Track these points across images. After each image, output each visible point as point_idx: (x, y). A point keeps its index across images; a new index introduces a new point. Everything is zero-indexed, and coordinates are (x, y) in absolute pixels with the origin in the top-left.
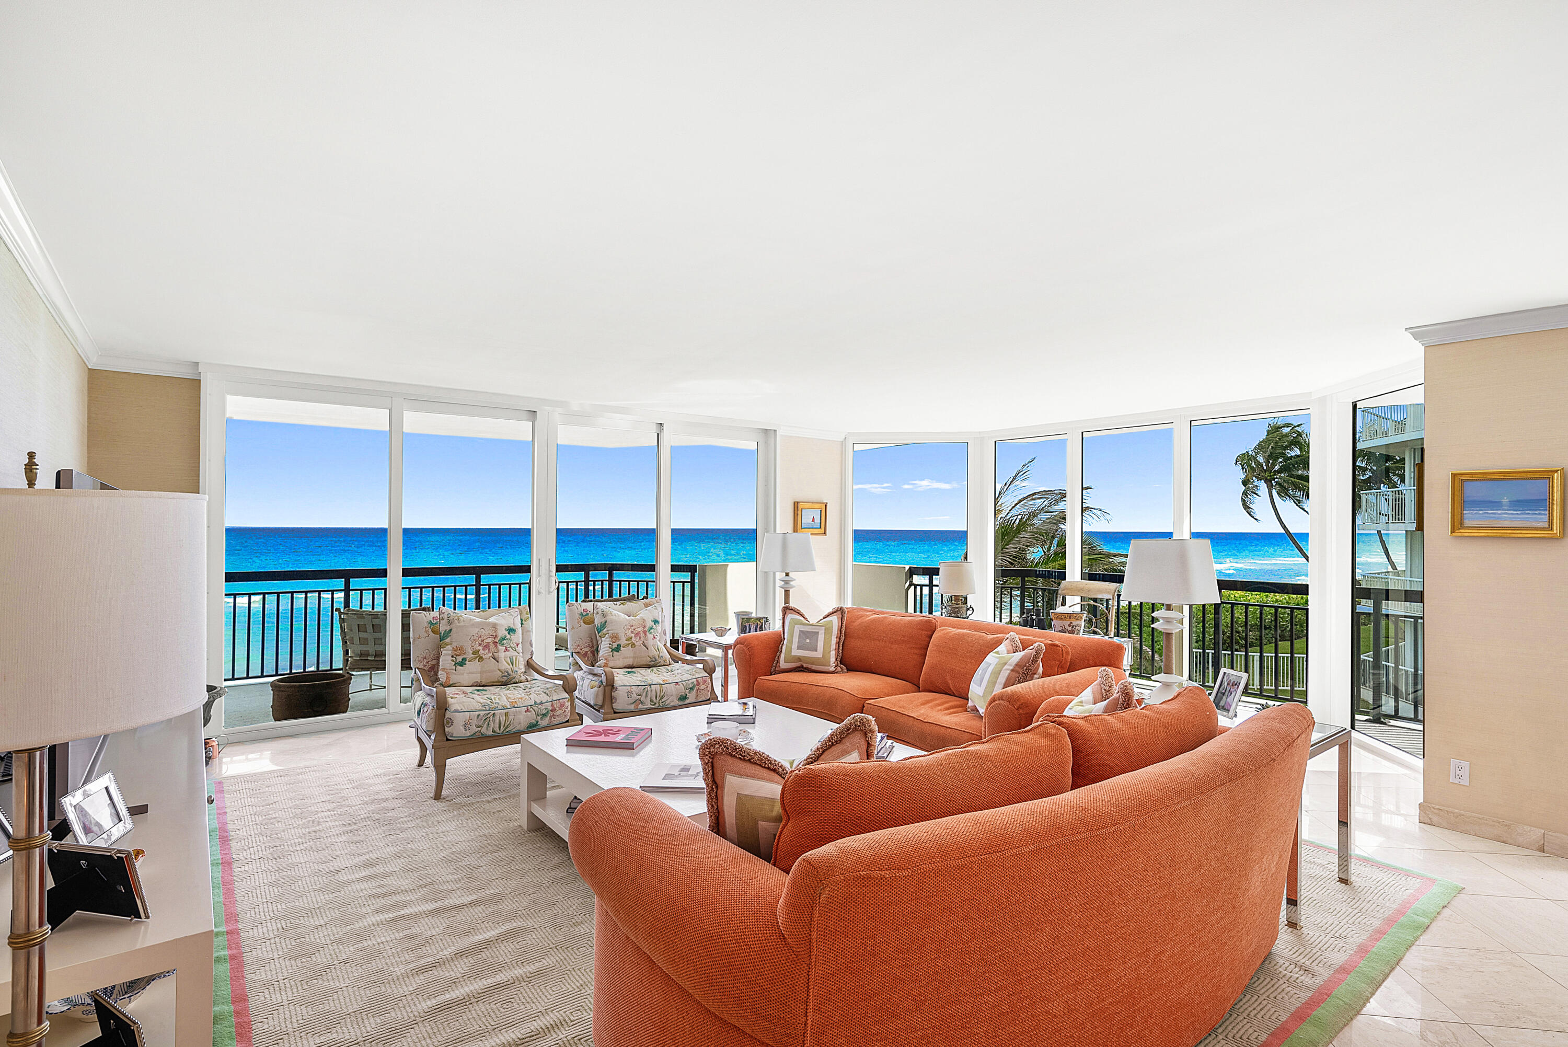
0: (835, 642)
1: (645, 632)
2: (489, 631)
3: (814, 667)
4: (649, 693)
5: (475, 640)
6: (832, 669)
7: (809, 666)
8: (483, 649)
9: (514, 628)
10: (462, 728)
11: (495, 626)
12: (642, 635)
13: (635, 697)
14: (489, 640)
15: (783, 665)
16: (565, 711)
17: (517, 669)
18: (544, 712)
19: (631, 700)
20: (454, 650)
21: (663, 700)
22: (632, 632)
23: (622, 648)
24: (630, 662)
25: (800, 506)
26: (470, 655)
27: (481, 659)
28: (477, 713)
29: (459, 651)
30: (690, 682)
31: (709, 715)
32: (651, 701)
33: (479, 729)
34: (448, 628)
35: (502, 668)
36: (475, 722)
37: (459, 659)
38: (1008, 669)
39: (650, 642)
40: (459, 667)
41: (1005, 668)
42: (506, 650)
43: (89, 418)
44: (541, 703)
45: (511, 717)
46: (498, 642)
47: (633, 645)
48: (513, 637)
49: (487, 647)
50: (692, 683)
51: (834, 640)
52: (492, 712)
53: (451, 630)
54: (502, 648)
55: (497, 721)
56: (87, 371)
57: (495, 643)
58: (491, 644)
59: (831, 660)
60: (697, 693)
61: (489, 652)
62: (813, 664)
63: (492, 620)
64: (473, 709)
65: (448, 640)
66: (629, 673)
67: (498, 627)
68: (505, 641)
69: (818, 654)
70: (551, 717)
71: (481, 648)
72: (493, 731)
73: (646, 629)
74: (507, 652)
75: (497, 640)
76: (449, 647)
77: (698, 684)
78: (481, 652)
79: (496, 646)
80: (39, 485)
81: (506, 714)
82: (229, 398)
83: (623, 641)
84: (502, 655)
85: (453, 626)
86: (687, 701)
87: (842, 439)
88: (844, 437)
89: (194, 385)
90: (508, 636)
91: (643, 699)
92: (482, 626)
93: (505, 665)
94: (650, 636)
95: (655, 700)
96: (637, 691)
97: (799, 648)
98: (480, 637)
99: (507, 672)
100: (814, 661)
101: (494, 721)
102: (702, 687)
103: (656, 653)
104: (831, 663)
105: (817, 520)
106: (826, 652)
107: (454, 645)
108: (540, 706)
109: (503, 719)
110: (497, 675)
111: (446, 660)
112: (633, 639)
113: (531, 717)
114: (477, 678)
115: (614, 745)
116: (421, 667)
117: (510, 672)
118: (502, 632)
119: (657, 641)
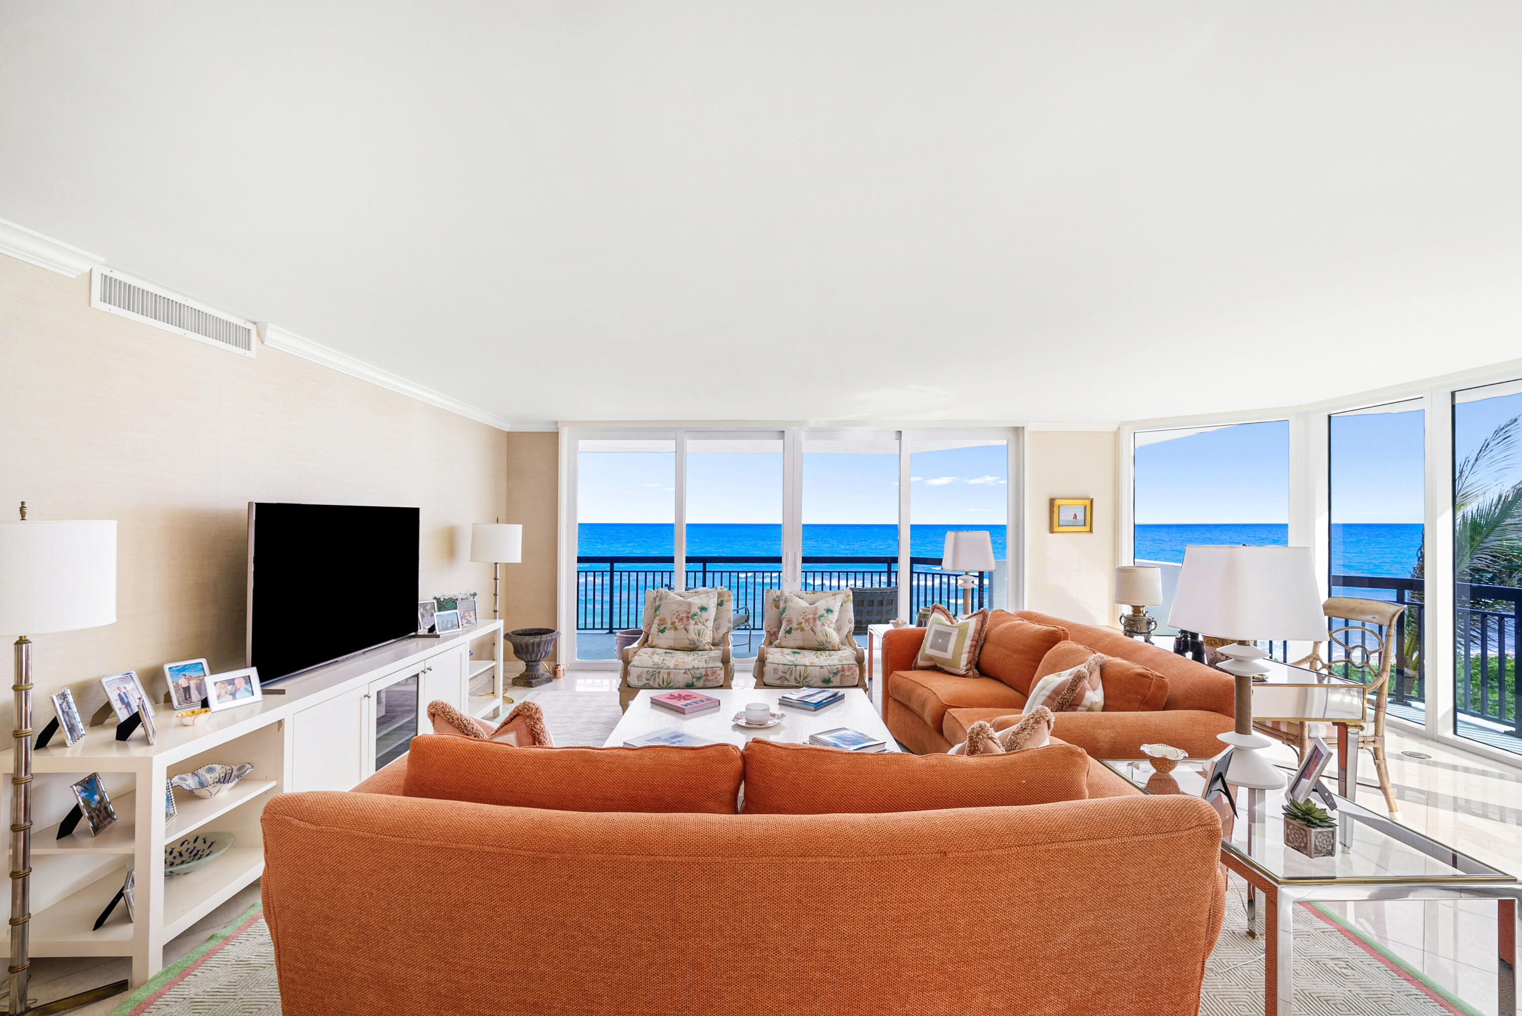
0: (969, 645)
1: (814, 619)
2: (684, 608)
3: (946, 668)
4: (794, 672)
5: (674, 614)
6: (963, 672)
7: (942, 666)
8: (679, 622)
9: (706, 607)
10: (636, 679)
11: (690, 604)
12: (811, 621)
13: (780, 674)
14: (684, 615)
15: (920, 662)
16: (716, 678)
17: (702, 640)
18: (698, 676)
19: (777, 676)
20: (660, 620)
21: (806, 680)
22: (803, 618)
23: (793, 631)
24: (800, 644)
25: (1057, 502)
26: (669, 625)
27: (676, 629)
28: (647, 669)
29: (663, 621)
30: (835, 667)
31: (783, 697)
32: (796, 679)
33: (648, 682)
35: (690, 637)
36: (645, 676)
37: (662, 627)
38: (1044, 695)
39: (818, 628)
40: (660, 634)
41: (1042, 693)
42: (696, 624)
44: (698, 669)
45: (672, 676)
46: (690, 616)
47: (802, 629)
48: (705, 615)
49: (681, 620)
50: (837, 669)
51: (968, 643)
52: (658, 670)
53: (660, 605)
54: (692, 622)
55: (661, 678)
56: (504, 434)
57: (688, 617)
58: (685, 618)
59: (961, 663)
60: (841, 678)
61: (682, 624)
62: (943, 664)
63: (690, 600)
64: (646, 666)
66: (794, 653)
68: (696, 617)
69: (948, 655)
70: (705, 681)
71: (677, 620)
72: (659, 685)
73: (817, 616)
74: (696, 626)
75: (690, 615)
77: (843, 670)
78: (677, 624)
79: (688, 620)
81: (669, 673)
83: (794, 625)
84: (691, 627)
86: (831, 685)
87: (1114, 428)
88: (1117, 427)
89: (556, 436)
90: (700, 613)
91: (787, 676)
92: (680, 604)
93: (693, 635)
94: (818, 623)
95: (799, 679)
96: (783, 669)
97: (932, 647)
98: (678, 612)
99: (694, 641)
100: (945, 661)
101: (659, 677)
102: (847, 673)
103: (823, 639)
104: (961, 666)
105: (1080, 517)
106: (957, 653)
107: (661, 616)
108: (696, 671)
109: (666, 676)
110: (686, 643)
113: (688, 678)
114: (671, 643)
115: (674, 708)
117: (696, 641)
118: (695, 610)
119: (826, 627)
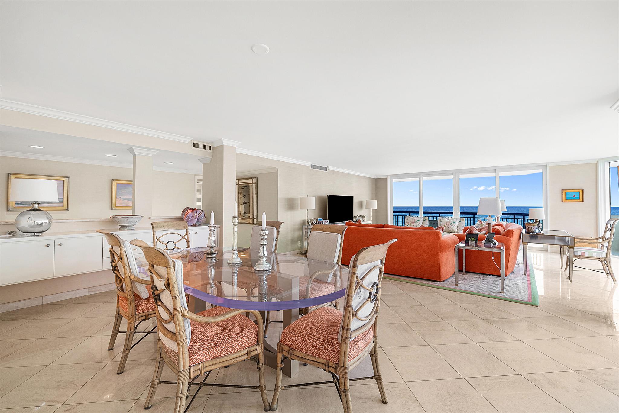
1: (449, 224)
11: (415, 219)
12: (448, 225)
25: (565, 191)
26: (409, 224)
39: (450, 227)
42: (416, 224)
43: (376, 186)
56: (374, 179)
57: (414, 223)
103: (451, 230)
105: (577, 196)
112: (445, 226)
118: (416, 221)
119: (452, 227)
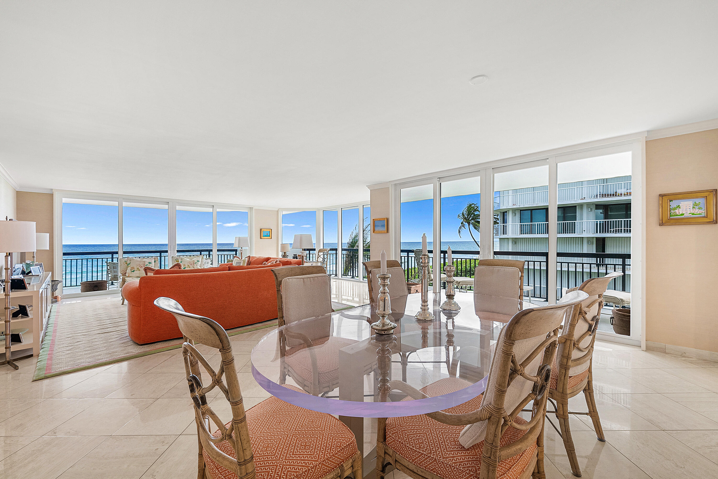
2: (142, 263)
5: (138, 265)
11: (144, 261)
12: (193, 264)
14: (142, 265)
25: (262, 230)
26: (136, 269)
27: (139, 270)
29: (133, 268)
34: (130, 262)
37: (133, 270)
40: (132, 272)
43: (17, 205)
49: (141, 267)
56: (16, 192)
65: (129, 265)
67: (146, 262)
75: (145, 265)
76: (129, 267)
80: (8, 220)
82: (63, 199)
85: (131, 262)
88: (278, 209)
89: (52, 195)
90: (149, 264)
92: (140, 262)
98: (140, 264)
105: (269, 234)
107: (131, 267)
111: (128, 271)
112: (190, 266)
114: (138, 275)
116: (122, 273)
